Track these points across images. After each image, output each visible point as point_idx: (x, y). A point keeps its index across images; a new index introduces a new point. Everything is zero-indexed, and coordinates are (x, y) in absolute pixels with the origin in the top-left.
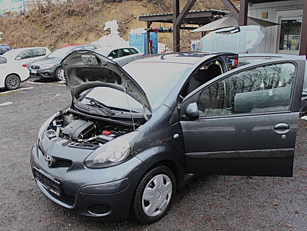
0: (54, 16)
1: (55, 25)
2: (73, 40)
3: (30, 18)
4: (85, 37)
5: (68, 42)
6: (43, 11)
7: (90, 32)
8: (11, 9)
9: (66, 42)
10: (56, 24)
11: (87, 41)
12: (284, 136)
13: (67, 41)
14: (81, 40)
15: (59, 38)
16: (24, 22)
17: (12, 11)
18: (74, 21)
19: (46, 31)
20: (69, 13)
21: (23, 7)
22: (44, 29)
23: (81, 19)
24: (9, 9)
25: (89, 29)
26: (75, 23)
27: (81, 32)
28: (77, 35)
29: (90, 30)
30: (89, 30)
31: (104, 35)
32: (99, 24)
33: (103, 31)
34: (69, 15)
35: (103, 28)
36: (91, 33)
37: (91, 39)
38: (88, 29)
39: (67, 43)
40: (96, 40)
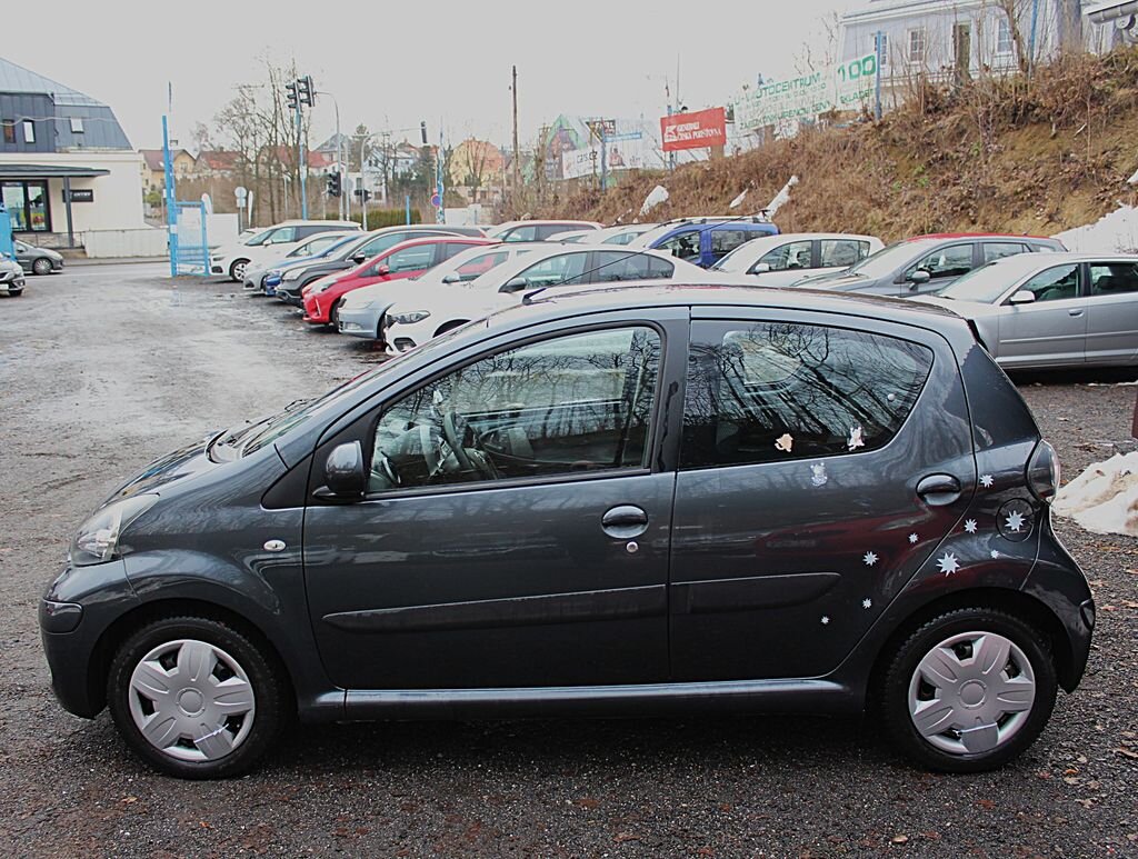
0: (963, 123)
1: (958, 158)
2: (1005, 216)
3: (887, 133)
4: (1050, 206)
5: (984, 224)
6: (931, 107)
7: (1075, 189)
8: (839, 101)
9: (980, 220)
10: (961, 155)
11: (1051, 224)
12: (632, 547)
13: (984, 217)
14: (1030, 220)
15: (957, 206)
16: (868, 144)
17: (840, 107)
18: (1028, 144)
19: (924, 179)
20: (1015, 115)
21: (873, 96)
22: (921, 170)
23: (1055, 137)
24: (833, 103)
25: (1072, 175)
26: (1031, 151)
27: (1041, 188)
28: (1023, 199)
29: (1075, 183)
30: (1070, 179)
31: (1125, 202)
32: (1119, 157)
33: (1125, 188)
34: (1013, 122)
35: (1128, 176)
36: (1077, 192)
37: (1071, 216)
38: (1067, 176)
39: (978, 227)
40: (1088, 223)
